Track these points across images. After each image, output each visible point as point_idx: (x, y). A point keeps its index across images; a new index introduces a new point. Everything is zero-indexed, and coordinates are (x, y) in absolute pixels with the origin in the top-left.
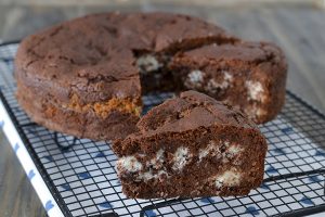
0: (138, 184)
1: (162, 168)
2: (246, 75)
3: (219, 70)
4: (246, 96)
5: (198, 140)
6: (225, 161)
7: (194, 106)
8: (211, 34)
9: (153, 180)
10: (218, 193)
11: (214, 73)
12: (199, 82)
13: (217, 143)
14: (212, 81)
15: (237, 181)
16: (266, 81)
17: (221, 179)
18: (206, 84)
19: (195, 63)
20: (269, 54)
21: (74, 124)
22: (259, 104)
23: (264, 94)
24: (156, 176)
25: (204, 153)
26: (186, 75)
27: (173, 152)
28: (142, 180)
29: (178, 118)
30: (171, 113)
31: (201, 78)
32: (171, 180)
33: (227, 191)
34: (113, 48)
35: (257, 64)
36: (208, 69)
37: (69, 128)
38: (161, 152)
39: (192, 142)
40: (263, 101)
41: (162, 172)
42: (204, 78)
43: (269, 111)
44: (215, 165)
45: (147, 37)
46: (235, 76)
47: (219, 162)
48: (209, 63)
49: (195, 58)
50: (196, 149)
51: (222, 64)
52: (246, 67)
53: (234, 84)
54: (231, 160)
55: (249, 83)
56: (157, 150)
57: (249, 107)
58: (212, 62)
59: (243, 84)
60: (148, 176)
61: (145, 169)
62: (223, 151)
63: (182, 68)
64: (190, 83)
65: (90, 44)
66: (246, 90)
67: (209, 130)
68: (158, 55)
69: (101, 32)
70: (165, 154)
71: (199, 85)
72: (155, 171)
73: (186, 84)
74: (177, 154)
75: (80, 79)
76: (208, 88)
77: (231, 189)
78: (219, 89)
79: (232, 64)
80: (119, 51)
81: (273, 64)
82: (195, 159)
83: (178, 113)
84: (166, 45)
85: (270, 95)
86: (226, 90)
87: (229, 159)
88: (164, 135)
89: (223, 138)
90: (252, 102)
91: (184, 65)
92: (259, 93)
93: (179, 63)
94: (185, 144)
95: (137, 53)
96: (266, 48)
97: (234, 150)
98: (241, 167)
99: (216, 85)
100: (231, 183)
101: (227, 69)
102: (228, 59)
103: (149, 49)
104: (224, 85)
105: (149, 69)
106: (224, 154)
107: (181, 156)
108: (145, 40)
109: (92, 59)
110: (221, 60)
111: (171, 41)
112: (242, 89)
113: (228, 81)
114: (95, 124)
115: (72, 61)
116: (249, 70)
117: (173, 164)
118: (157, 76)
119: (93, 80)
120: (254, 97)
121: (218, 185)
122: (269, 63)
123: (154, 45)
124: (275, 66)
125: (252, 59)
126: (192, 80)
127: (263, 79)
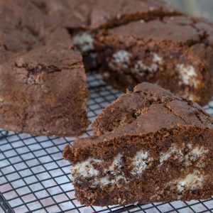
0: (93, 190)
1: (120, 174)
2: (178, 58)
3: (148, 51)
4: (178, 80)
5: (160, 143)
6: (187, 164)
7: (151, 102)
8: (152, 9)
9: (110, 185)
10: (179, 197)
11: (142, 54)
12: (126, 63)
13: (180, 146)
14: (140, 62)
15: (200, 184)
16: (200, 65)
17: (183, 183)
18: (133, 66)
19: (121, 43)
20: (201, 33)
21: (12, 118)
22: (191, 89)
23: (197, 79)
24: (113, 181)
25: (165, 157)
26: (111, 55)
27: (133, 156)
28: (98, 186)
29: (135, 117)
30: (126, 111)
31: (127, 58)
32: (130, 185)
33: (188, 195)
34: (46, 27)
35: (190, 46)
36: (136, 50)
37: (7, 122)
38: (120, 156)
39: (153, 145)
40: (195, 85)
41: (120, 177)
42: (131, 59)
43: (203, 97)
44: (177, 168)
45: (81, 11)
46: (165, 58)
47: (182, 165)
48: (136, 44)
49: (121, 37)
50: (156, 152)
51: (151, 45)
52: (177, 50)
53: (165, 67)
54: (194, 163)
55: (180, 67)
56: (115, 155)
57: (181, 92)
58: (140, 42)
59: (174, 67)
60: (105, 181)
61: (101, 175)
62: (185, 153)
63: (107, 48)
64: (115, 64)
65: (20, 23)
66: (177, 74)
67: (171, 133)
68: (94, 33)
69: (30, 8)
70: (124, 159)
71: (125, 66)
72: (112, 177)
73: (110, 65)
74: (136, 157)
75: (19, 70)
76: (135, 70)
77: (193, 192)
78: (147, 72)
79: (162, 46)
80: (53, 31)
81: (207, 45)
82: (156, 162)
83: (134, 111)
84: (104, 22)
85: (204, 80)
86: (155, 73)
87: (192, 162)
88: (123, 139)
89: (186, 140)
90: (183, 87)
91: (109, 44)
92: (192, 77)
93: (103, 42)
94: (145, 147)
95: (72, 32)
96: (198, 25)
97: (197, 152)
98: (205, 169)
99: (145, 68)
100: (194, 187)
101: (157, 50)
102: (158, 40)
103: (84, 26)
104: (154, 67)
105: (85, 48)
106: (187, 157)
107: (140, 161)
108: (78, 15)
109: (26, 43)
110: (151, 40)
111: (109, 17)
112: (172, 73)
113: (157, 63)
114: (37, 119)
115: (5, 47)
116: (180, 53)
117: (131, 168)
118: (94, 56)
119: (32, 71)
120: (186, 82)
121: (180, 189)
122: (203, 45)
123: (89, 22)
124: (209, 48)
125: (184, 41)
126: (118, 61)
127: (196, 63)
